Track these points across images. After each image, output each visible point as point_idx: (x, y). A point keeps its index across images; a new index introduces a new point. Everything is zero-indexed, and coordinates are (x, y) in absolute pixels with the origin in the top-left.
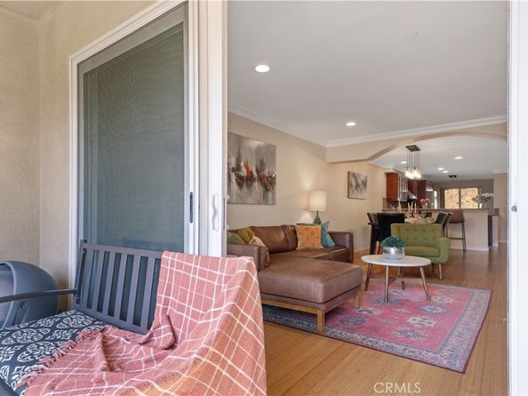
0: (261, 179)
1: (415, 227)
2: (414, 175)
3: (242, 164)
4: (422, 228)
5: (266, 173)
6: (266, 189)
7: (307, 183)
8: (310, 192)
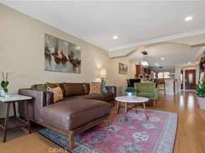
0: (71, 61)
1: (144, 84)
2: (145, 64)
3: (59, 52)
4: (148, 85)
5: (75, 58)
6: (75, 66)
7: (99, 65)
8: (100, 69)
